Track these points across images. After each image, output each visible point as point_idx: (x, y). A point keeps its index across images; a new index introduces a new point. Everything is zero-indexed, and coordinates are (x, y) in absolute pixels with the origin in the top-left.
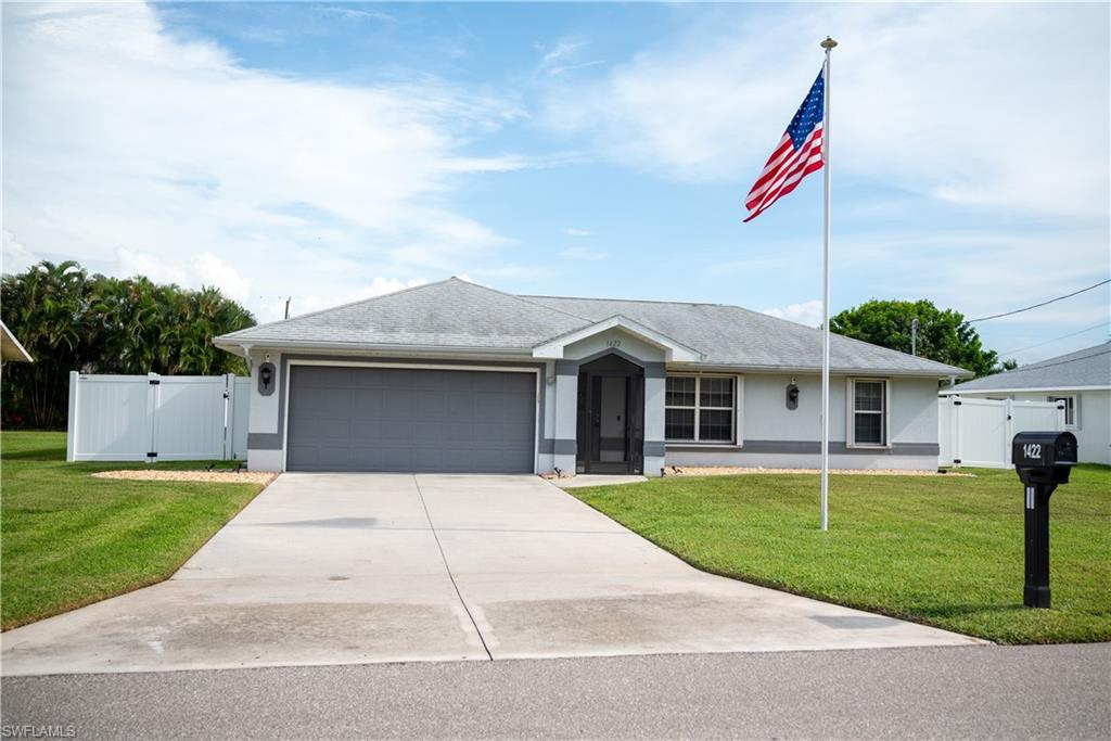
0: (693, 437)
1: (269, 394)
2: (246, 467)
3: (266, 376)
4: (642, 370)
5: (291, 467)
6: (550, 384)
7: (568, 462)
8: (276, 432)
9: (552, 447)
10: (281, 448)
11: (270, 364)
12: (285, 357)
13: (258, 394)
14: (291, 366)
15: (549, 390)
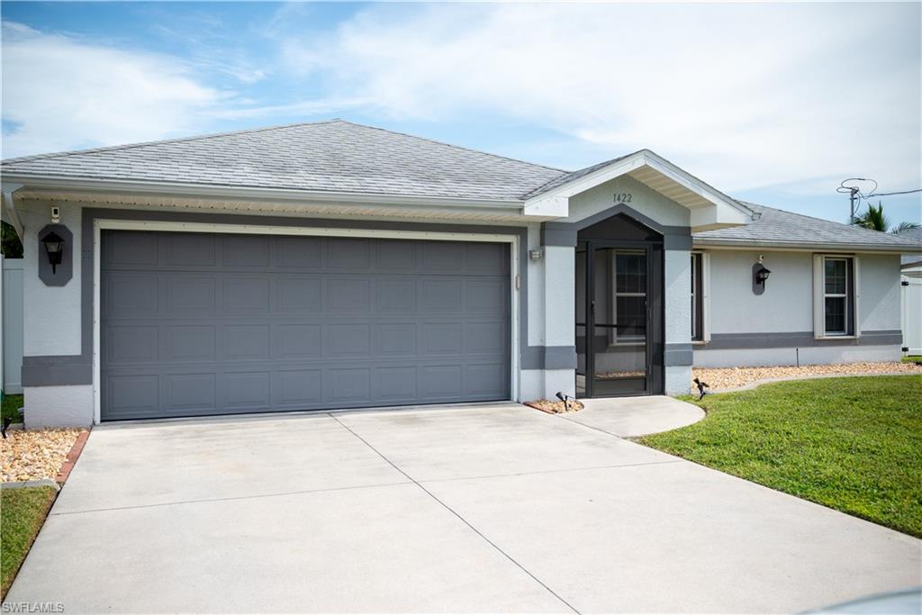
1: (62, 281)
2: (21, 419)
3: (53, 248)
4: (661, 238)
5: (111, 415)
6: (534, 261)
7: (564, 380)
8: (78, 352)
9: (540, 358)
10: (89, 381)
11: (61, 227)
12: (90, 214)
13: (40, 283)
14: (103, 232)
15: (532, 271)
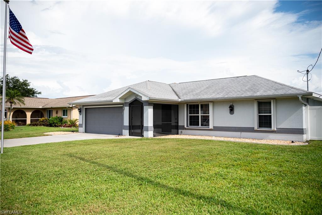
0: (199, 125)
4: (143, 104)
8: (82, 123)
10: (83, 127)
11: (81, 108)
12: (83, 106)
14: (85, 108)
